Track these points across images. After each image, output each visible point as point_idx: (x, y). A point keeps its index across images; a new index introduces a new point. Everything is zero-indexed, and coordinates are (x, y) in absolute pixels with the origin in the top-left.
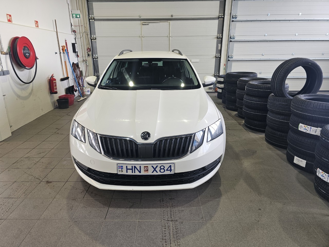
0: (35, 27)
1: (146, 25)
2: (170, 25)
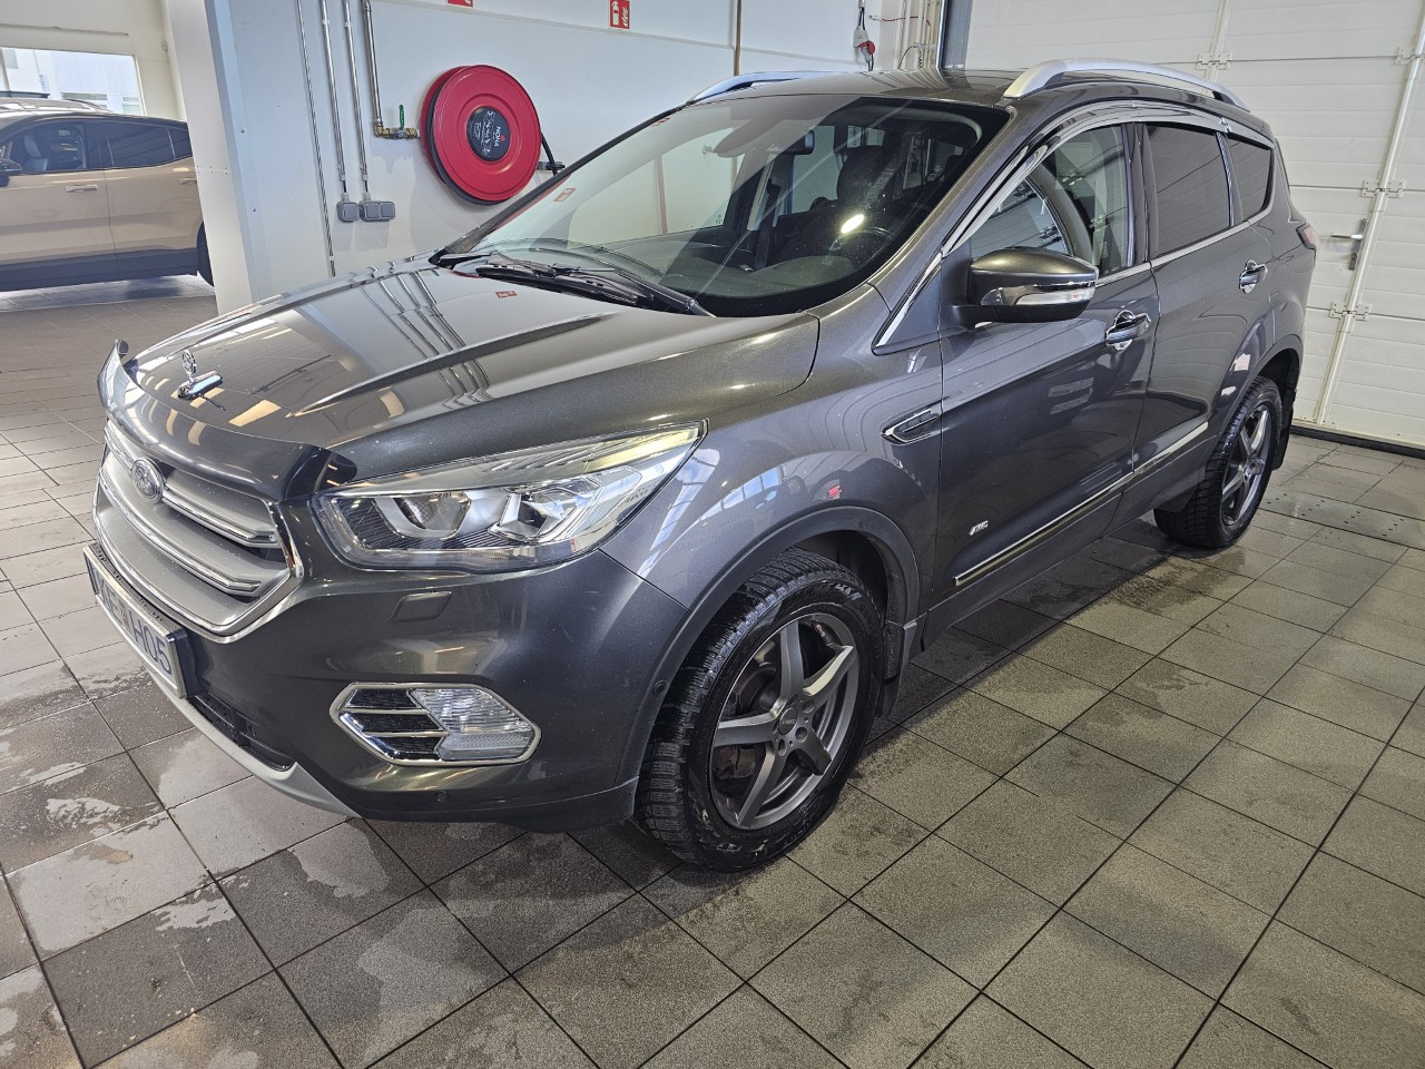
0: (607, 26)
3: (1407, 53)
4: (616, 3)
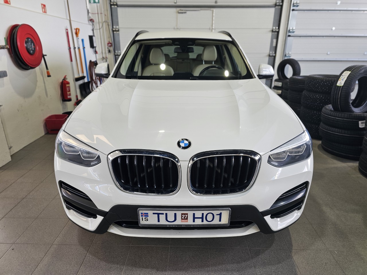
1: (182, 13)
2: (213, 13)
3: (211, 28)
4: (43, 5)
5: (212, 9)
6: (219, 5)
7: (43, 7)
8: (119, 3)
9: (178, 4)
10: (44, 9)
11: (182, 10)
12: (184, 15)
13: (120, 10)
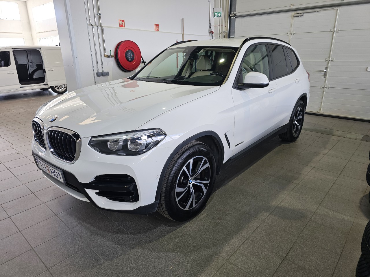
0: (154, 30)
1: (299, 16)
2: (337, 13)
3: (332, 30)
4: (156, 25)
5: (336, 8)
6: (347, 3)
7: (156, 26)
8: (237, 14)
9: (295, 7)
10: (157, 28)
11: (299, 13)
12: (300, 18)
13: (237, 21)
